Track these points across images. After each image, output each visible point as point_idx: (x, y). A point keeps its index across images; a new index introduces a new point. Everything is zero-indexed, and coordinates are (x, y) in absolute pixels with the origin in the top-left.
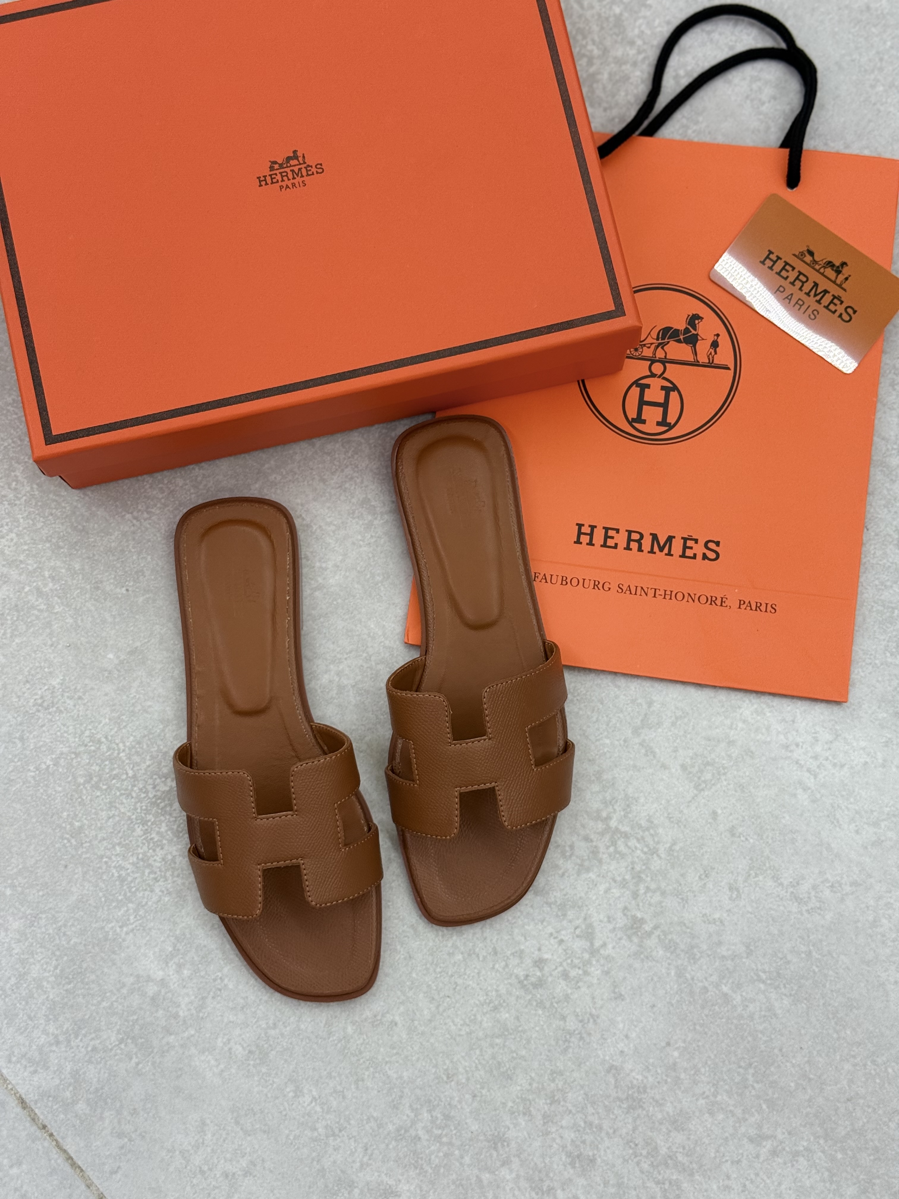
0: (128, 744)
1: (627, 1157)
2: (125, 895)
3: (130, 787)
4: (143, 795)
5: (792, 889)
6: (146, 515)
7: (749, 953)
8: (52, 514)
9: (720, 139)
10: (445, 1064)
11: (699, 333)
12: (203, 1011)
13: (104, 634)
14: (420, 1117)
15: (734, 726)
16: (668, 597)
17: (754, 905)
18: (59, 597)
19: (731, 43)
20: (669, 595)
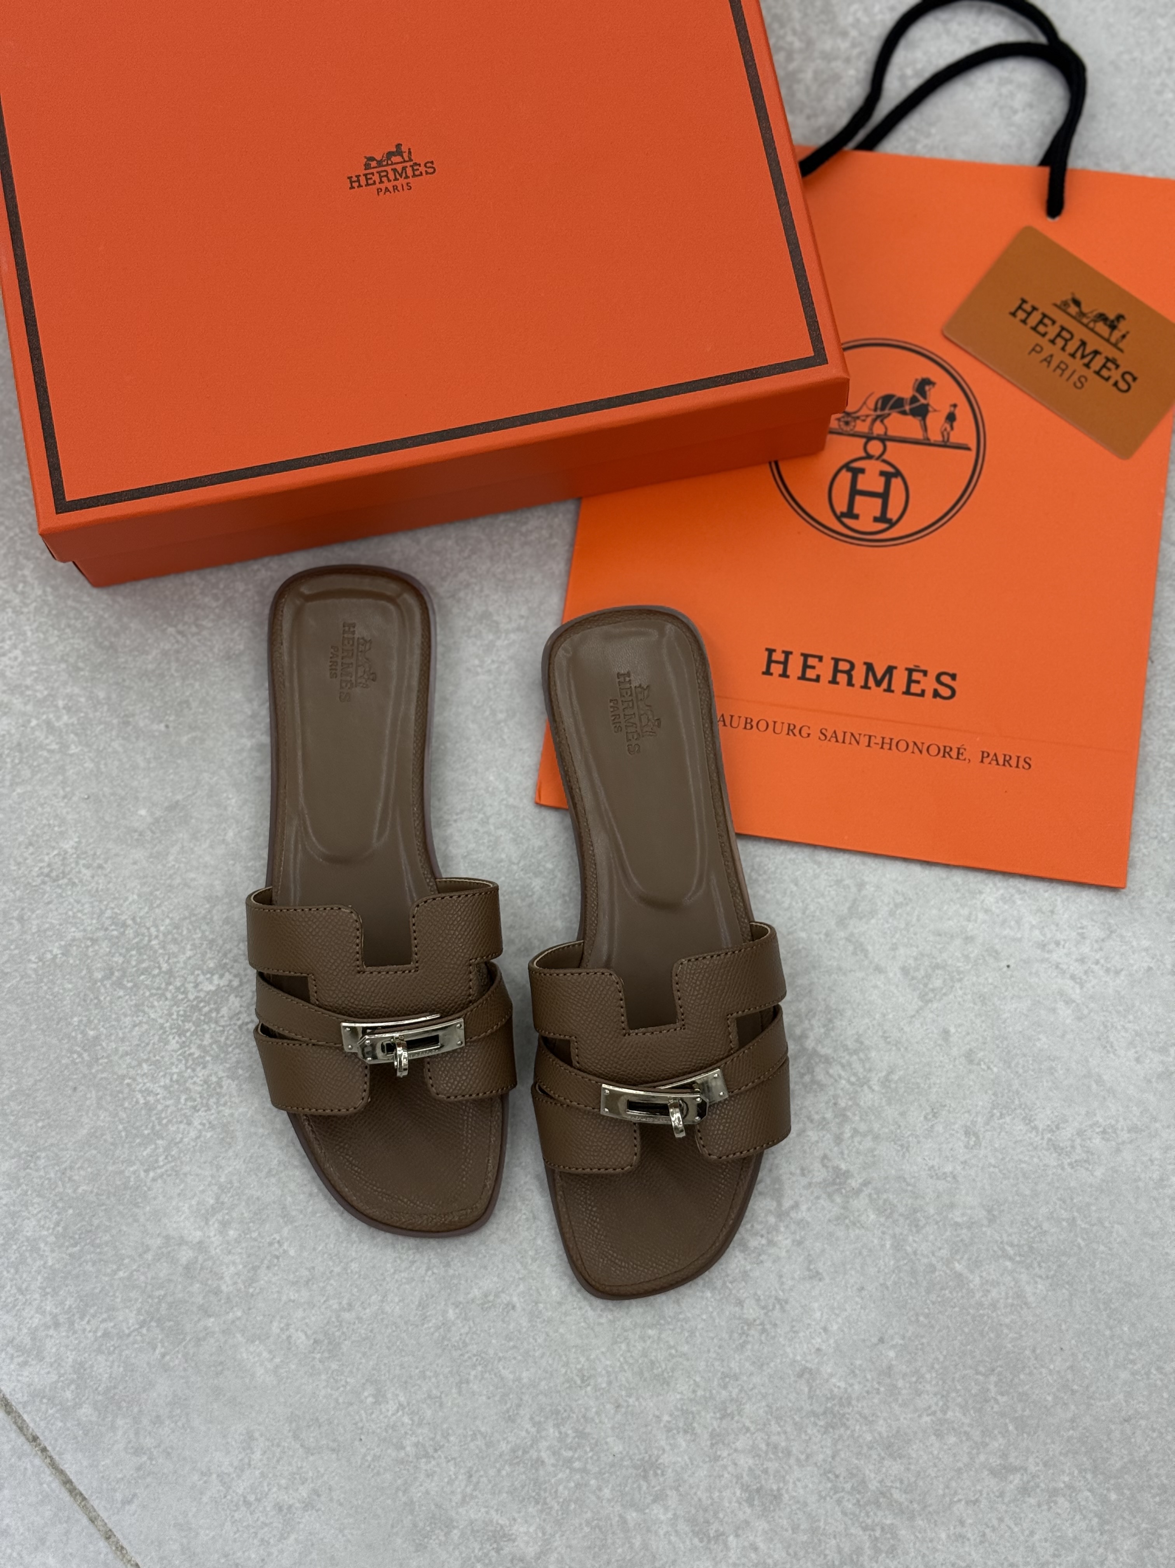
0: (162, 928)
1: (823, 1494)
2: (153, 1127)
3: (163, 986)
4: (181, 997)
5: (1048, 1136)
6: (194, 629)
7: (992, 1220)
8: (69, 626)
9: (959, 156)
10: (579, 1362)
11: (931, 403)
12: (254, 1285)
13: (135, 783)
14: (543, 1434)
15: (973, 918)
16: (886, 746)
17: (999, 1155)
18: (76, 734)
19: (974, 36)
20: (889, 744)
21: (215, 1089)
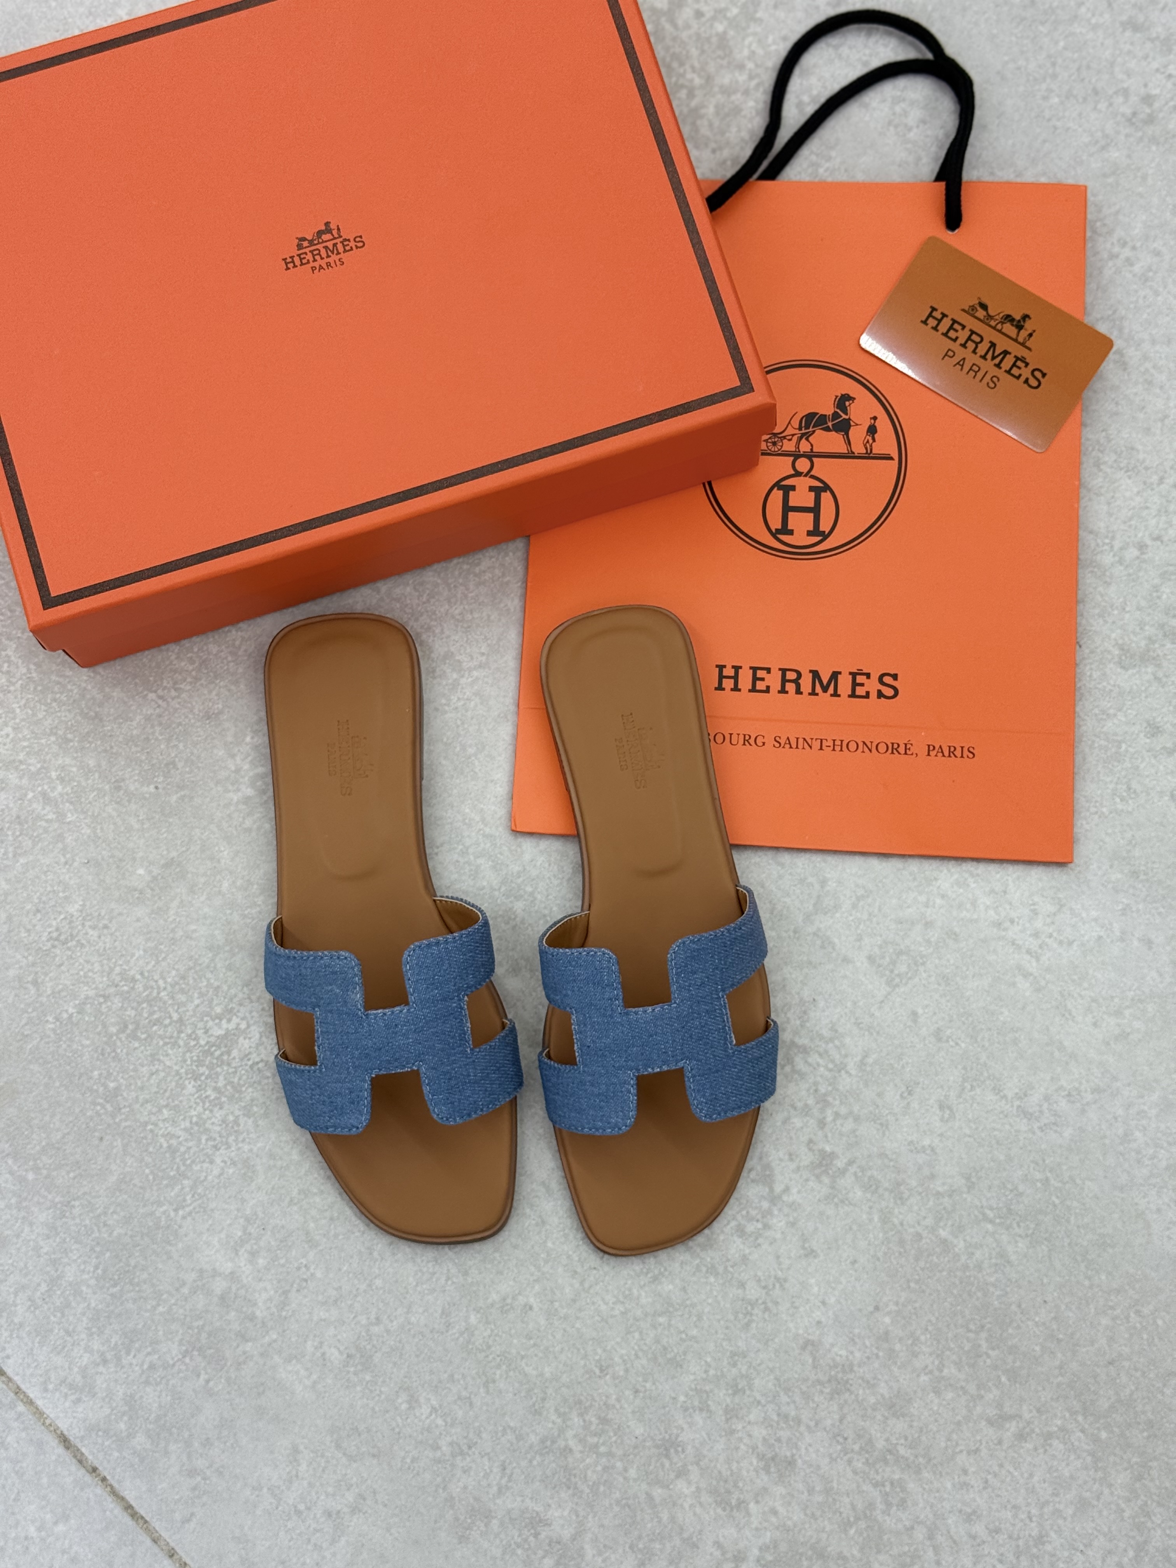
0: (169, 980)
1: (834, 1456)
2: (178, 1168)
3: (175, 1034)
4: (193, 1043)
5: (1017, 1103)
6: (173, 693)
7: (971, 1187)
8: (55, 700)
9: (860, 177)
10: (596, 1354)
11: (852, 418)
12: (287, 1308)
13: (131, 845)
14: (569, 1423)
15: (931, 903)
16: (838, 748)
17: (974, 1126)
18: (71, 803)
19: (864, 58)
20: (840, 746)
21: (233, 1127)
